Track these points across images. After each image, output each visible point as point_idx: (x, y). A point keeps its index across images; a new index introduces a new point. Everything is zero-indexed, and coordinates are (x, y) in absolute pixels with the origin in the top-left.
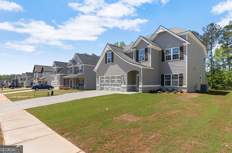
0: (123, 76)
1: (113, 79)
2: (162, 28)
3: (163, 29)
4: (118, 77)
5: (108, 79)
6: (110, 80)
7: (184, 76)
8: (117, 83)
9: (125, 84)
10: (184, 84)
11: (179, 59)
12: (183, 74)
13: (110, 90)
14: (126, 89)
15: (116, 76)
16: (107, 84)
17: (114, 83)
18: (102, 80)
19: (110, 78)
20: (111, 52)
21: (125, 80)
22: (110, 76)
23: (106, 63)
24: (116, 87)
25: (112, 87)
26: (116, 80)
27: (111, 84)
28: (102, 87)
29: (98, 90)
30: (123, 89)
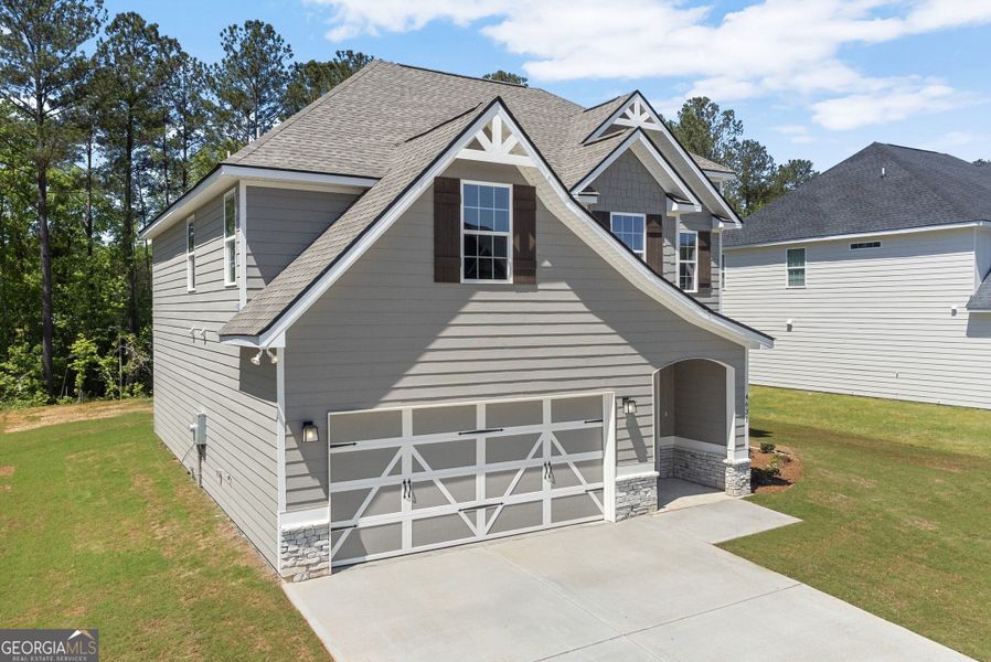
0: (626, 400)
1: (509, 431)
4: (562, 411)
5: (453, 437)
6: (481, 440)
8: (555, 460)
9: (642, 459)
13: (481, 528)
14: (653, 493)
15: (547, 399)
16: (444, 481)
17: (530, 462)
18: (363, 445)
19: (481, 425)
20: (514, 186)
21: (643, 432)
22: (481, 404)
23: (437, 280)
24: (547, 493)
25: (508, 499)
26: (547, 430)
27: (488, 475)
28: (364, 522)
29: (319, 574)
30: (634, 499)
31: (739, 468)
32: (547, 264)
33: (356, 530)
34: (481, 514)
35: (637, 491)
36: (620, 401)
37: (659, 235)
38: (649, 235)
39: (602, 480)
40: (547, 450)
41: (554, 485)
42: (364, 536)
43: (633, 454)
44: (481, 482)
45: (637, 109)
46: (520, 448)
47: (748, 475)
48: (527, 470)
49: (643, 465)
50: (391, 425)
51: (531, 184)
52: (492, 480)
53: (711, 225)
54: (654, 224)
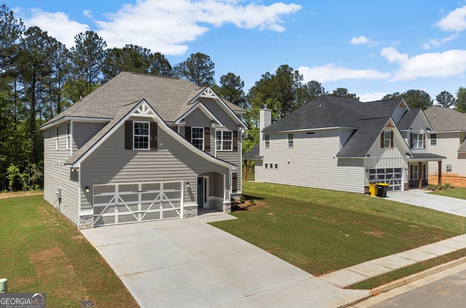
0: (187, 183)
1: (149, 192)
2: (210, 92)
3: (212, 94)
4: (166, 186)
5: (131, 193)
6: (140, 193)
7: (238, 176)
8: (164, 201)
9: (193, 200)
10: (238, 188)
11: (232, 150)
12: (238, 174)
13: (140, 218)
14: (196, 211)
15: (162, 183)
16: (128, 205)
17: (156, 201)
18: (103, 194)
19: (140, 189)
20: (151, 122)
21: (193, 193)
22: (140, 184)
23: (126, 149)
24: (161, 210)
25: (148, 211)
26: (162, 192)
27: (142, 204)
28: (104, 215)
29: (90, 228)
30: (189, 212)
31: (227, 204)
32: (161, 144)
33: (101, 217)
34: (140, 215)
35: (191, 210)
36: (185, 184)
37: (209, 134)
38: (205, 134)
39: (180, 207)
40: (161, 197)
41: (164, 207)
42: (104, 219)
43: (190, 199)
44: (140, 206)
45: (208, 91)
46: (153, 196)
47: (230, 206)
48: (155, 203)
49: (193, 203)
50: (112, 189)
51: (156, 121)
52: (144, 205)
53: (238, 129)
54: (207, 130)
